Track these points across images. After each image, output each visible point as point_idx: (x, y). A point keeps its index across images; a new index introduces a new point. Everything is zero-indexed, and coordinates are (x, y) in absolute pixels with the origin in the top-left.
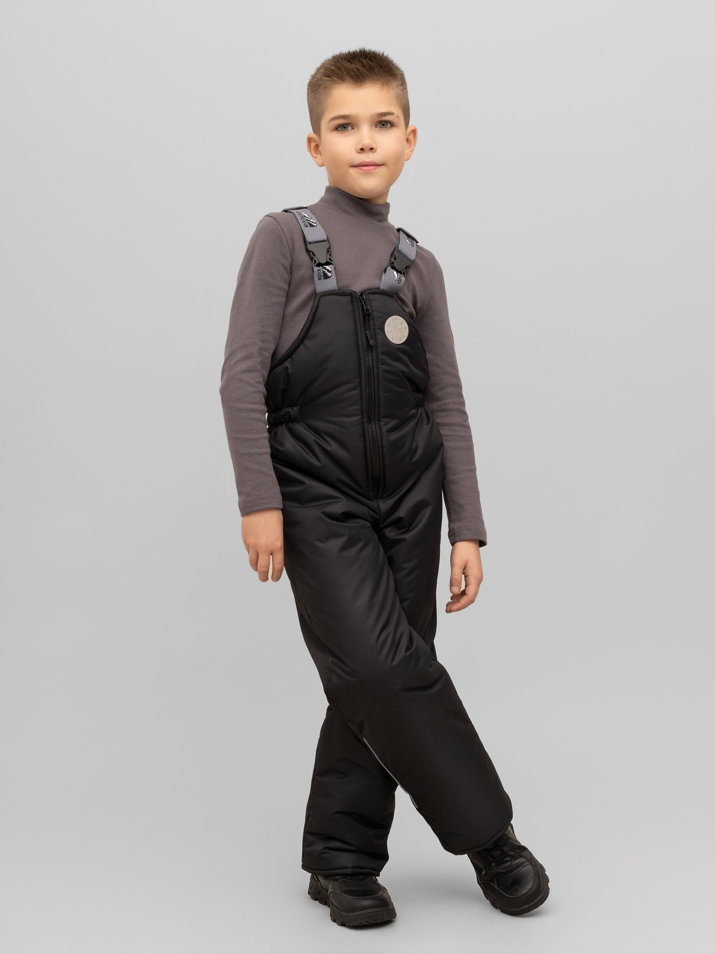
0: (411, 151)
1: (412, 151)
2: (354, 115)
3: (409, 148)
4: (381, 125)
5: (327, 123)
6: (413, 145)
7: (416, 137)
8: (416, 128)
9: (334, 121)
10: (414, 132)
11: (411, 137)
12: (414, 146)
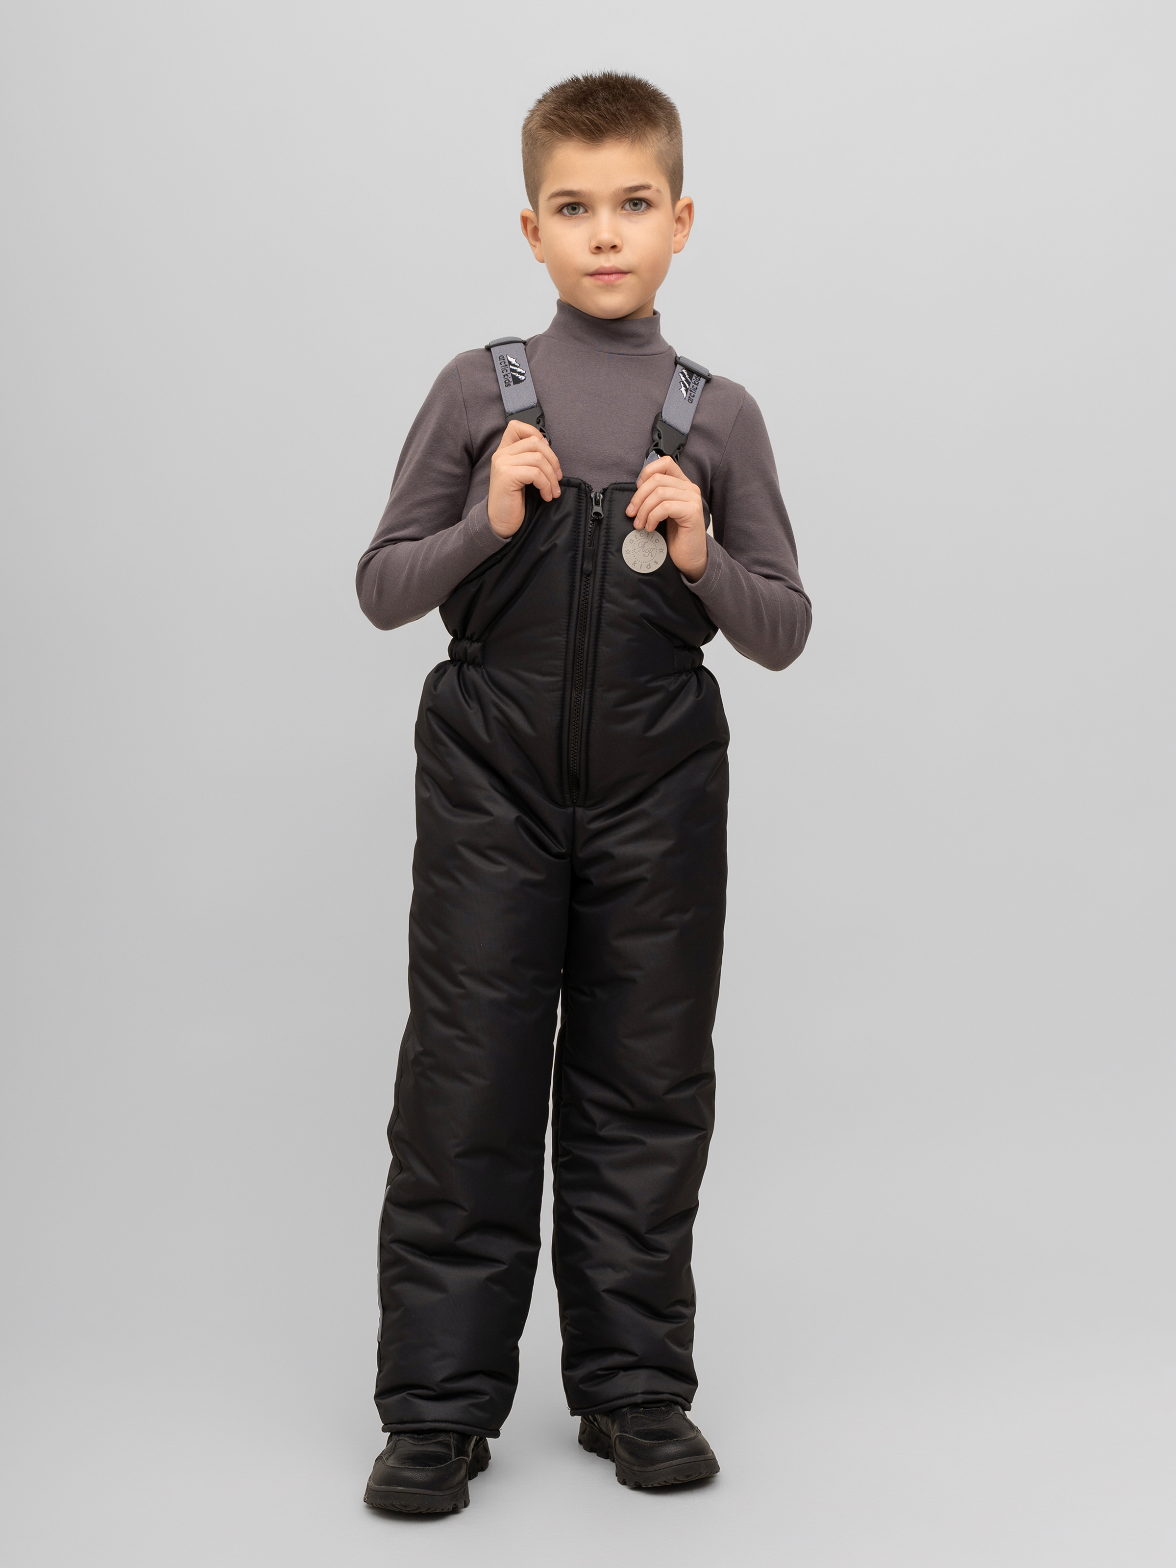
0: (684, 237)
1: (686, 235)
2: (587, 193)
3: (682, 232)
4: (632, 204)
5: (546, 200)
6: (687, 227)
7: (692, 214)
8: (693, 202)
9: (556, 199)
10: (689, 207)
11: (685, 215)
12: (690, 227)
